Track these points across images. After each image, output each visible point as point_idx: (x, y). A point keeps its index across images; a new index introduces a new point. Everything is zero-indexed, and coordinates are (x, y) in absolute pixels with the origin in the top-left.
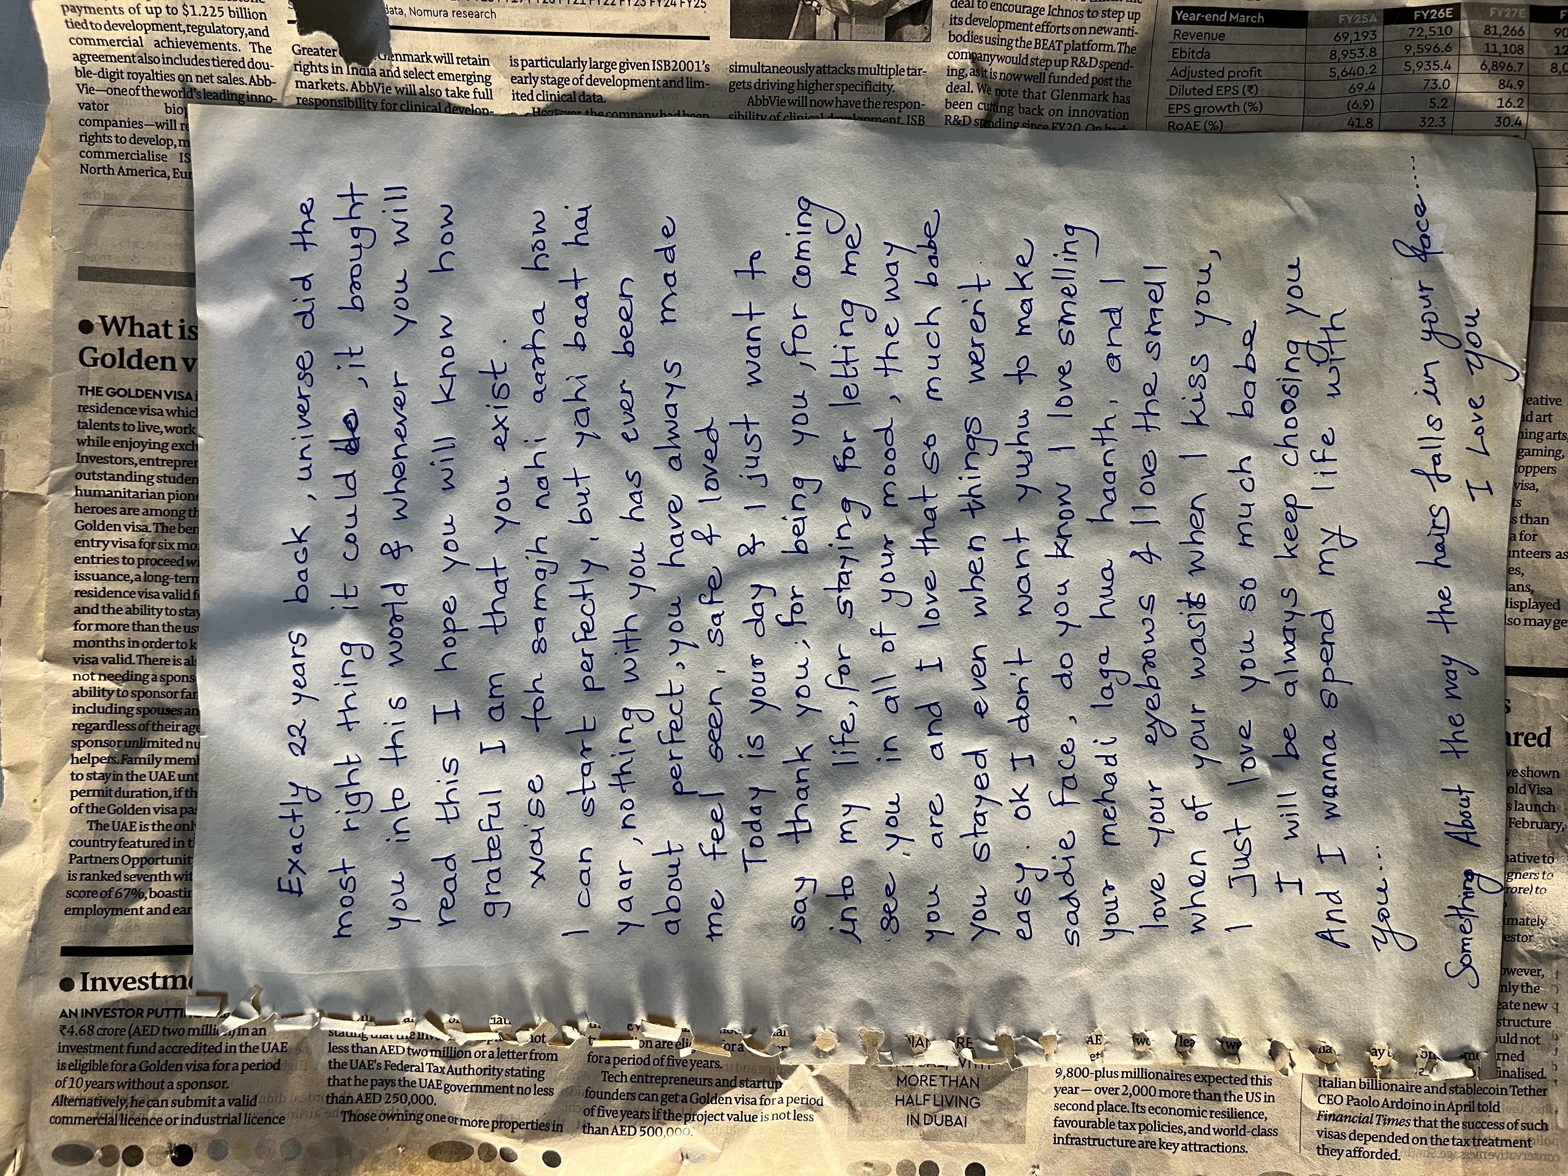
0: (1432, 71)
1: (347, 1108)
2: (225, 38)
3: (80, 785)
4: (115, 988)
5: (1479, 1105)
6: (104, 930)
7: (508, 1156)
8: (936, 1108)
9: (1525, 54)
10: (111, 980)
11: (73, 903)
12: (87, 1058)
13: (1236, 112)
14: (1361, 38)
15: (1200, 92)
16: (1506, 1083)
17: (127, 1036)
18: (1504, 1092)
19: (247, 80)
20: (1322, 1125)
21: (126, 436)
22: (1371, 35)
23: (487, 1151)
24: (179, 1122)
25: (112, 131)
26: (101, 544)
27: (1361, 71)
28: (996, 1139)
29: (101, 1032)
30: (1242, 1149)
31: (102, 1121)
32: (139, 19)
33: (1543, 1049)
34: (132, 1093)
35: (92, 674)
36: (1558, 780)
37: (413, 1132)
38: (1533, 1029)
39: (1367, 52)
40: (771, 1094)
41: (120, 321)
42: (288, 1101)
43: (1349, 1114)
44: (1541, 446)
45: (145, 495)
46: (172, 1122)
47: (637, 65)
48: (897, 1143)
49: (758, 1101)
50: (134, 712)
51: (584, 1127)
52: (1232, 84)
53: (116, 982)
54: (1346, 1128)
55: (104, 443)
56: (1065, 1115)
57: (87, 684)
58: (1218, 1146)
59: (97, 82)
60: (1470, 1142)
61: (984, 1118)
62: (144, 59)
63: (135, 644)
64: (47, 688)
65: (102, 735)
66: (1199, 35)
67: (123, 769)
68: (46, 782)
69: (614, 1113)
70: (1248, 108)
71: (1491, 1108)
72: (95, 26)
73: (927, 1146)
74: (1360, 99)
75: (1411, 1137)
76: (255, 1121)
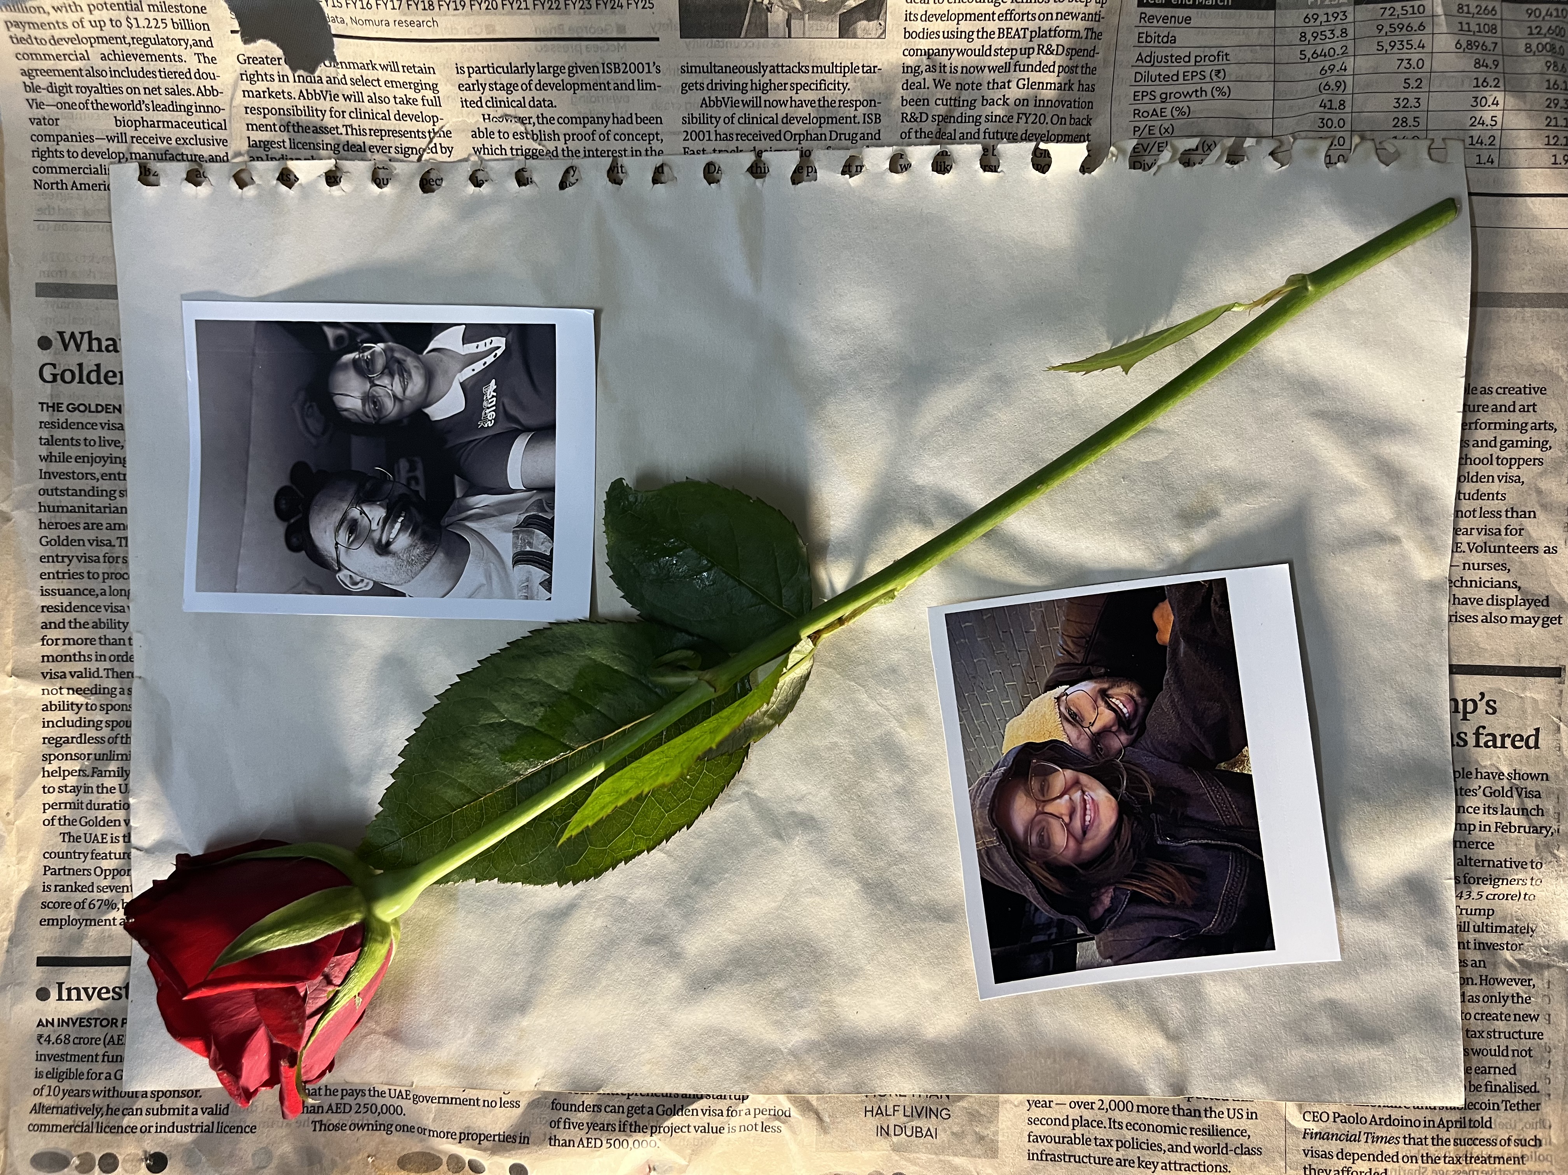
0: (1405, 50)
1: (318, 1117)
2: (170, 49)
3: (51, 798)
4: (90, 998)
5: (1470, 1121)
6: (78, 940)
7: (475, 1167)
8: (906, 1119)
9: (1499, 34)
10: (86, 989)
11: (48, 914)
12: (64, 1067)
13: (1204, 97)
14: (1331, 18)
15: (1166, 77)
16: (1497, 1098)
17: (102, 1045)
18: (1496, 1107)
19: (194, 91)
20: (1308, 1144)
21: (87, 451)
22: (1341, 16)
23: (456, 1162)
24: (153, 1130)
25: (63, 146)
26: (66, 560)
27: (1332, 51)
28: (967, 1153)
29: (76, 1041)
30: (1225, 1169)
31: (78, 1129)
32: (83, 33)
33: (1536, 1062)
34: (107, 1101)
35: (61, 688)
36: (1547, 783)
37: (383, 1142)
38: (1524, 1041)
39: (1338, 33)
40: (737, 1105)
41: (78, 337)
42: (259, 1110)
43: (1335, 1132)
44: (1526, 437)
45: (107, 510)
46: (147, 1130)
47: (587, 69)
48: (866, 1155)
49: (725, 1113)
50: (103, 725)
51: (550, 1139)
52: (1199, 70)
53: (90, 991)
54: (1334, 1146)
55: (66, 459)
56: (1039, 1130)
57: (56, 699)
58: (1199, 1165)
59: (44, 96)
60: (1462, 1160)
61: (955, 1130)
62: (93, 73)
63: (101, 657)
64: (16, 704)
65: (73, 749)
66: (1165, 18)
67: (93, 782)
68: (19, 795)
69: (580, 1125)
70: (1216, 93)
71: (1483, 1125)
72: (40, 41)
73: (897, 1158)
74: (1332, 80)
75: (1400, 1156)
76: (227, 1130)
